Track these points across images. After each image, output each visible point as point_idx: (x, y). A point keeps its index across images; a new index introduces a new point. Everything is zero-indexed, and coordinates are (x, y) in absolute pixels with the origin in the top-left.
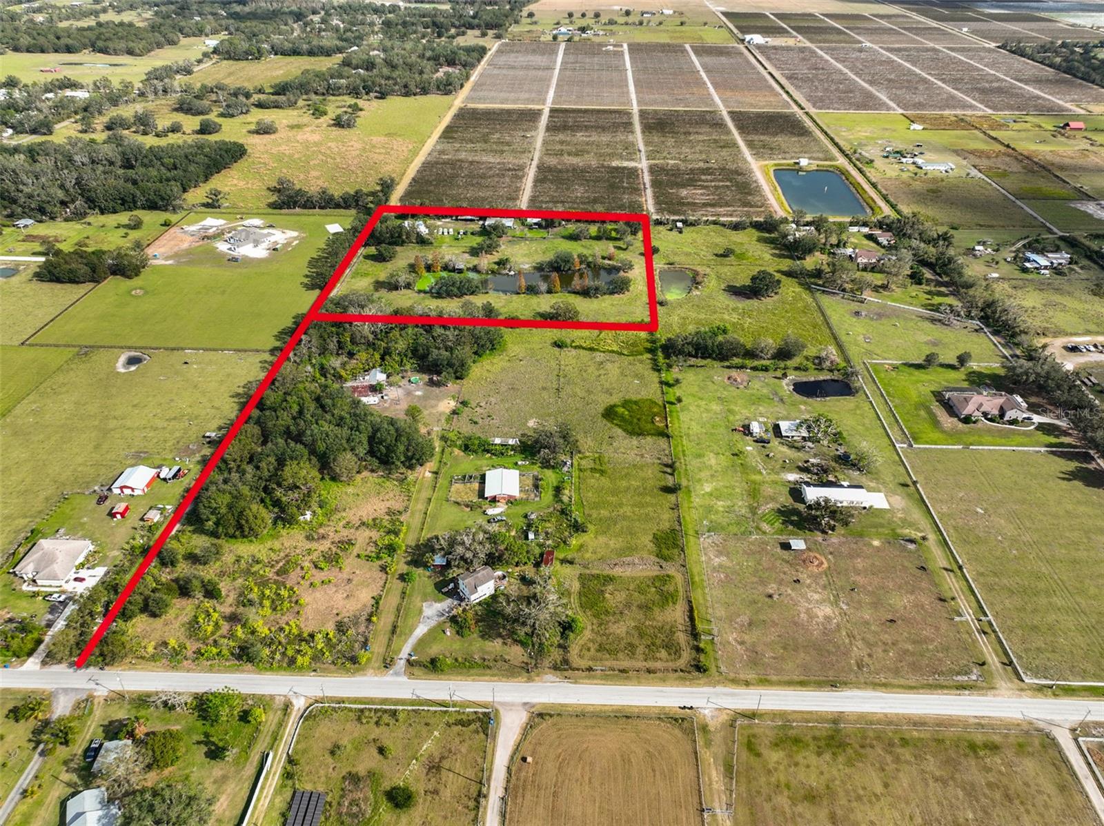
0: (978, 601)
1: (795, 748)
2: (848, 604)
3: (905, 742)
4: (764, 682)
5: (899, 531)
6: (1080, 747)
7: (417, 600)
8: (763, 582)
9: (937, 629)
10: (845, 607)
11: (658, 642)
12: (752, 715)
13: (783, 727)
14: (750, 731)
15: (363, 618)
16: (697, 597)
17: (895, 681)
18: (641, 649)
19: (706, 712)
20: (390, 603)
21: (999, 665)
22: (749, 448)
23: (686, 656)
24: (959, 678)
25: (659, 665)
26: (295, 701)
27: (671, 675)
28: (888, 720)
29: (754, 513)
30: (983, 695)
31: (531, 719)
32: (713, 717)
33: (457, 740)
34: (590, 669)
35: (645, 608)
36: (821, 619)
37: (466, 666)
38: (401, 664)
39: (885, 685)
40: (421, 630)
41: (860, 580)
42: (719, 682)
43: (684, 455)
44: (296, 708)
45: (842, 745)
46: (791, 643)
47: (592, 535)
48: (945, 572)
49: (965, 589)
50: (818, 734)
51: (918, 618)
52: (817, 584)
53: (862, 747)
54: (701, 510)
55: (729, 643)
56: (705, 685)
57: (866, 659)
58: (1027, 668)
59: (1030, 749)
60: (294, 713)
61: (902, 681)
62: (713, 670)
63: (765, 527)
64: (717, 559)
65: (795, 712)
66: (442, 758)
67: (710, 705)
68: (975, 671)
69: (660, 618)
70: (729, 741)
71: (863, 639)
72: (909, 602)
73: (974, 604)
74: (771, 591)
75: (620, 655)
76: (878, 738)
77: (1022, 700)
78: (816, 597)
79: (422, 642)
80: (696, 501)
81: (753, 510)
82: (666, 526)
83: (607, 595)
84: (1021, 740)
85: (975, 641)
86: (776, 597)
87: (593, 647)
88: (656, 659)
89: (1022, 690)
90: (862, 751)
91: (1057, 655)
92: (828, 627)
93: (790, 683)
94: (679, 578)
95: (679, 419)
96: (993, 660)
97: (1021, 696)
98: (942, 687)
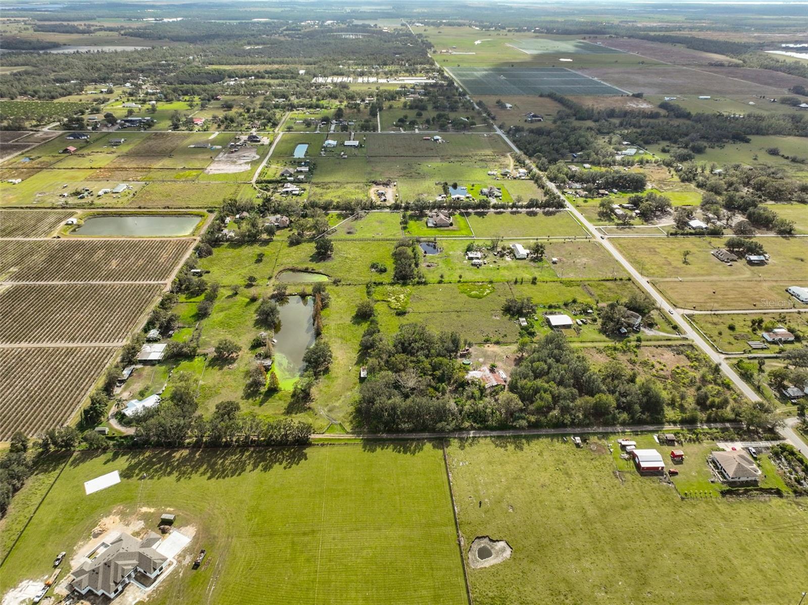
1: (646, 268)
3: (629, 254)
4: (625, 271)
6: (610, 235)
8: (579, 268)
9: (579, 245)
11: (624, 287)
12: (641, 274)
13: (641, 269)
14: (646, 274)
16: (595, 279)
21: (587, 240)
23: (626, 282)
24: (598, 245)
25: (635, 287)
27: (636, 284)
29: (539, 267)
31: (680, 308)
32: (647, 279)
33: (702, 321)
35: (610, 289)
36: (589, 261)
38: (683, 336)
39: (610, 255)
40: (662, 334)
42: (632, 277)
43: (505, 279)
44: (726, 357)
45: (639, 262)
46: (604, 266)
51: (576, 247)
52: (571, 260)
53: (636, 260)
55: (613, 275)
56: (636, 280)
57: (602, 256)
58: (585, 237)
61: (606, 252)
62: (628, 278)
63: (546, 266)
64: (572, 275)
67: (643, 279)
68: (592, 243)
69: (612, 286)
71: (593, 255)
76: (631, 258)
81: (536, 267)
82: (559, 284)
84: (614, 241)
85: (580, 241)
86: (584, 267)
88: (632, 287)
89: (595, 238)
92: (592, 260)
94: (587, 283)
98: (604, 248)
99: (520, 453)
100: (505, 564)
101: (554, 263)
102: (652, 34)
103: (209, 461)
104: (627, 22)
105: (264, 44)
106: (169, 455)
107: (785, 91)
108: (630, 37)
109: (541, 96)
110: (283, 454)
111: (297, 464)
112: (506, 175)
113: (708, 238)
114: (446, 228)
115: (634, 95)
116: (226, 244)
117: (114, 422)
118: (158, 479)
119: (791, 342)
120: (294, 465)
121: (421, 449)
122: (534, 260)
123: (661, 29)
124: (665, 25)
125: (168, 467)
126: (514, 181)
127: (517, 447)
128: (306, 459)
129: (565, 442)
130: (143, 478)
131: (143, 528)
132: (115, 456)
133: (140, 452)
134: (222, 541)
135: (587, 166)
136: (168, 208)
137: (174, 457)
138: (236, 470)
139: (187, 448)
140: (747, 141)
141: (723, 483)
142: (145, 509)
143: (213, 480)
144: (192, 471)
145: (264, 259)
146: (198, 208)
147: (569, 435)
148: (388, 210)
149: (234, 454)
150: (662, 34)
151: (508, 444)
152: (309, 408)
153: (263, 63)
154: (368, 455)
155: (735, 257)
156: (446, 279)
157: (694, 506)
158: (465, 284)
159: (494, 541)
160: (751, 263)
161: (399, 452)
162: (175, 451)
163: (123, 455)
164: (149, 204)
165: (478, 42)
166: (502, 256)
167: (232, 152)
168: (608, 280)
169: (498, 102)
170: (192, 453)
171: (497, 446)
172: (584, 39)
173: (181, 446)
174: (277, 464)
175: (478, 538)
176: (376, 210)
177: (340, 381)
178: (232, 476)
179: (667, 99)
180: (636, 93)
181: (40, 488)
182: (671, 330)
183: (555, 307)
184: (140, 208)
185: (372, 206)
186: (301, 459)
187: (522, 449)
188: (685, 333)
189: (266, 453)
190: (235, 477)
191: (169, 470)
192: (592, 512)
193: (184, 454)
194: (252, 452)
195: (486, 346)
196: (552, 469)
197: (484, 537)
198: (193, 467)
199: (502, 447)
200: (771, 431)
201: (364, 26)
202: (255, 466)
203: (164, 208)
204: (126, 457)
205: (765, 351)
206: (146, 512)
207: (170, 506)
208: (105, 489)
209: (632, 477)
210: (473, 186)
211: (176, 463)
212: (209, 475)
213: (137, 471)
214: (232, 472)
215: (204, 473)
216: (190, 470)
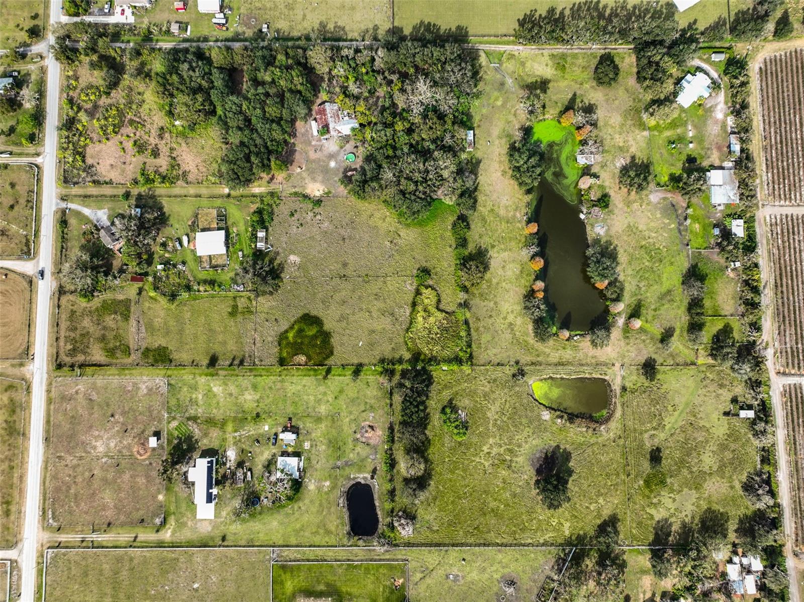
0: (107, 547)
1: (9, 410)
2: (106, 463)
3: (12, 468)
4: (49, 401)
5: (173, 517)
6: (6, 560)
7: (110, 205)
8: (124, 413)
9: (86, 513)
10: (104, 460)
11: (78, 345)
12: (28, 389)
13: (21, 405)
14: (19, 389)
15: (95, 178)
16: (113, 370)
17: (48, 475)
18: (72, 335)
19: (31, 367)
20: (107, 190)
21: (60, 540)
22: (266, 428)
23: (68, 360)
24: (50, 513)
25: (62, 343)
26: (41, 157)
27: (55, 350)
28: (23, 463)
29: (189, 419)
30: (39, 522)
31: (28, 276)
32: (28, 370)
33: (17, 241)
34: (59, 307)
35: (103, 339)
36: (94, 443)
37: (63, 239)
38: (63, 205)
39: (46, 468)
40: (87, 211)
41: (127, 476)
42: (49, 376)
43: (255, 376)
44: (37, 159)
45: (10, 434)
46: (77, 421)
47: (165, 307)
48: (134, 535)
49: (118, 544)
50: (17, 423)
51: (95, 504)
52: (123, 448)
53: (9, 445)
54: (193, 382)
55: (77, 385)
56: (48, 368)
57: (63, 463)
58: (56, 556)
59: (6, 533)
60: (34, 159)
61: (48, 479)
62: (57, 373)
63: (174, 424)
64: (144, 387)
65: (30, 414)
66: (8, 236)
67: (35, 369)
68: (56, 524)
69: (95, 347)
70: (15, 377)
71: (79, 465)
72: (107, 502)
73: (105, 544)
74: (117, 417)
75: (69, 323)
76: (14, 454)
77: (35, 542)
78: (112, 445)
79: (78, 214)
80: (202, 380)
81: (194, 419)
82: (175, 356)
83: (113, 316)
84: (11, 530)
85: (77, 533)
86: (112, 419)
87: (74, 308)
88: (66, 342)
89: (42, 546)
90: (7, 444)
91: (66, 578)
92: (88, 446)
93: (48, 415)
94: (129, 360)
95: (305, 375)
96: (63, 538)
97: (38, 543)
98: (44, 500)
111: (525, 14)
117: (714, 75)
120: (528, 13)
121: (414, 28)
127: (325, 27)
128: (518, 20)
138: (578, 10)
144: (616, 10)
151: (332, 30)
154: (464, 23)
161: (434, 25)
168: (94, 366)
171: (343, 29)
174: (543, 16)
178: (580, 3)
182: (71, 221)
186: (523, 19)
188: (57, 212)
191: (637, 11)
195: (322, 192)
202: (562, 13)
211: (633, 18)
212: (601, 6)
213: (665, 11)
214: (581, 7)
215: (605, 7)
216: (618, 11)
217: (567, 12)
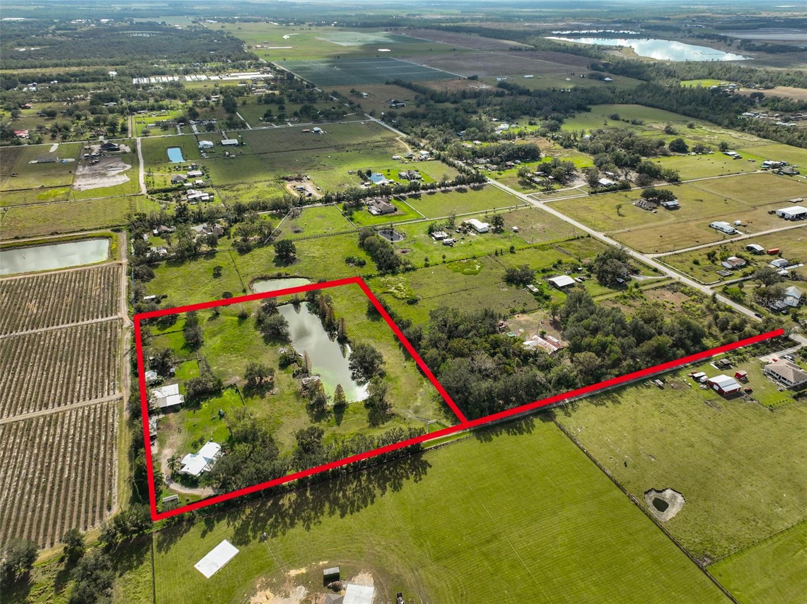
4: (580, 229)
6: (543, 201)
7: (641, 282)
8: (540, 233)
9: (524, 213)
11: (589, 243)
15: (666, 289)
16: (561, 241)
17: (553, 216)
18: (596, 245)
19: (602, 234)
20: (651, 286)
21: (527, 207)
23: (588, 239)
24: (540, 210)
25: (598, 242)
28: (568, 216)
29: (506, 238)
30: (542, 208)
31: (646, 254)
35: (579, 247)
37: (647, 267)
39: (557, 217)
42: (589, 234)
43: (485, 253)
44: (709, 287)
45: (584, 220)
46: (559, 228)
50: (586, 223)
53: (581, 219)
55: (573, 234)
56: (594, 235)
57: (551, 219)
58: (524, 204)
59: (552, 205)
63: (511, 235)
64: (539, 240)
65: (583, 225)
67: (599, 234)
68: (534, 209)
69: (579, 244)
70: (605, 231)
71: (543, 220)
79: (654, 276)
81: (503, 238)
82: (535, 250)
85: (522, 209)
86: (543, 231)
92: (545, 224)
93: (575, 227)
97: (535, 205)
98: (547, 212)
99: (621, 407)
100: (684, 509)
101: (516, 231)
102: (444, 25)
103: (327, 498)
104: (414, 15)
105: (40, 45)
106: (275, 504)
107: (585, 68)
108: (426, 28)
109: (387, 83)
110: (402, 468)
111: (426, 474)
112: (411, 158)
113: (620, 192)
114: (393, 214)
115: (469, 78)
116: (164, 263)
117: (175, 486)
118: (284, 534)
119: (744, 266)
120: (423, 476)
121: (533, 426)
122: (496, 231)
123: (447, 21)
124: (448, 17)
125: (285, 519)
126: (422, 163)
127: (613, 401)
128: (430, 466)
129: (649, 387)
130: (263, 539)
131: (308, 594)
132: (210, 525)
133: (238, 511)
134: (409, 577)
135: (477, 142)
136: (57, 233)
137: (283, 505)
138: (365, 499)
139: (291, 491)
140: (589, 110)
141: (789, 389)
142: (293, 573)
143: (348, 516)
144: (316, 513)
145: (222, 272)
146: (96, 229)
147: (647, 379)
148: (320, 204)
149: (349, 482)
150: (452, 24)
151: (604, 401)
152: (393, 414)
153: (56, 65)
154: (487, 446)
155: (655, 205)
156: (430, 262)
157: (784, 414)
158: (453, 263)
159: (661, 492)
160: (667, 207)
162: (279, 499)
163: (218, 521)
164: (27, 232)
165: (286, 37)
166: (465, 232)
167: (93, 164)
168: (572, 240)
169: (352, 91)
170: (301, 494)
171: (596, 405)
172: (387, 30)
173: (284, 491)
174: (404, 479)
175: (646, 493)
176: (308, 206)
177: (403, 380)
178: (366, 506)
179: (499, 79)
180: (471, 76)
181: (138, 590)
182: (654, 273)
183: (548, 270)
184: (17, 238)
185: (301, 203)
186: (426, 468)
187: (619, 403)
188: (666, 274)
189: (384, 471)
190: (369, 506)
191: (288, 521)
192: (717, 441)
193: (293, 499)
194: (369, 475)
195: (516, 316)
196: (656, 413)
197: (650, 491)
198: (313, 509)
199: (601, 405)
200: (787, 339)
201: (150, 24)
202: (384, 489)
203: (52, 234)
204: (224, 522)
205: (733, 277)
206: (297, 576)
207: (320, 559)
208: (227, 565)
209: (722, 402)
210: (389, 171)
211: (291, 512)
212: (338, 512)
213: (250, 534)
214: (363, 502)
215: (332, 513)
216: (313, 514)
217: (378, 492)
